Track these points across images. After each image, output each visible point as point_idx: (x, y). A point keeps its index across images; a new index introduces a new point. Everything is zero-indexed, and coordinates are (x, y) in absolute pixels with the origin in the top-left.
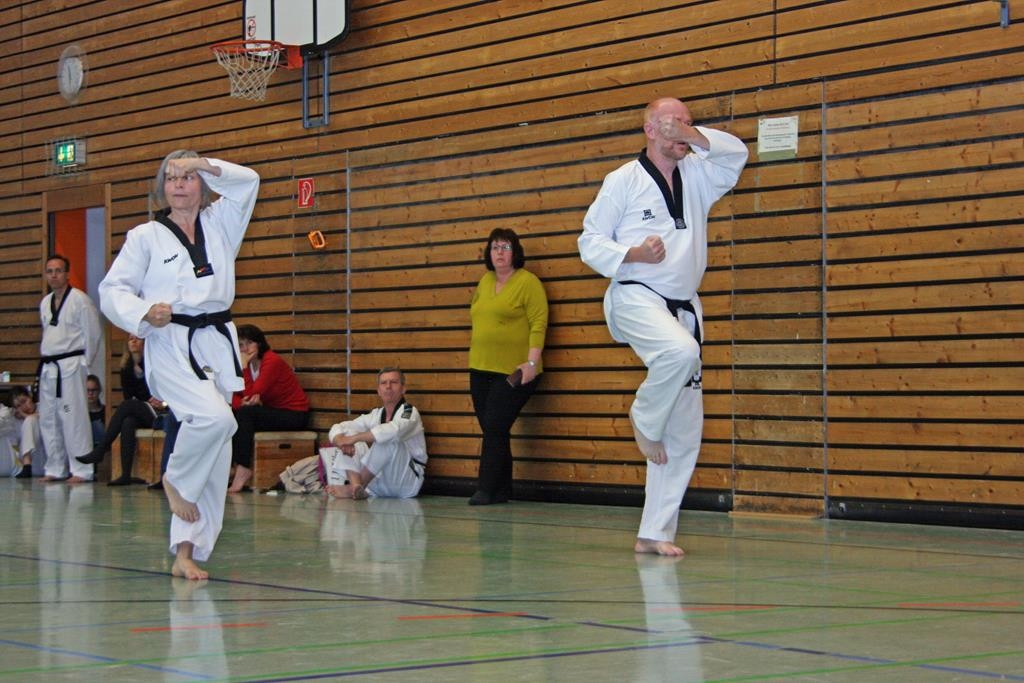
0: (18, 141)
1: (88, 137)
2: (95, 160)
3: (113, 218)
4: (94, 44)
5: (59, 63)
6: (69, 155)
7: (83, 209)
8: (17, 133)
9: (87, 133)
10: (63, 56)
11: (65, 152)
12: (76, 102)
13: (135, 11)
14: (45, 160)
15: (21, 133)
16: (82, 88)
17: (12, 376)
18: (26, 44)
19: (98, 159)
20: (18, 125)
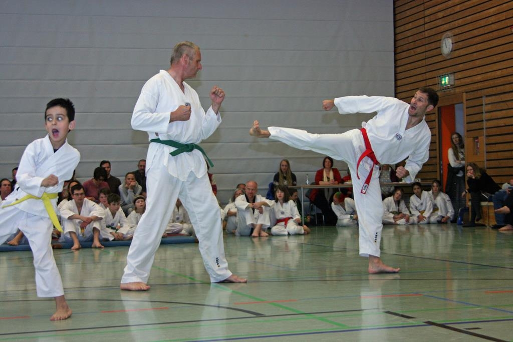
0: (424, 77)
1: (455, 73)
2: (458, 83)
3: (467, 108)
4: (457, 31)
5: (441, 41)
6: (447, 81)
7: (454, 105)
8: (424, 73)
9: (454, 71)
10: (443, 37)
11: (445, 80)
12: (449, 58)
13: (475, 15)
14: (436, 84)
15: (426, 73)
16: (452, 51)
17: (422, 179)
18: (427, 34)
19: (459, 82)
20: (423, 70)
